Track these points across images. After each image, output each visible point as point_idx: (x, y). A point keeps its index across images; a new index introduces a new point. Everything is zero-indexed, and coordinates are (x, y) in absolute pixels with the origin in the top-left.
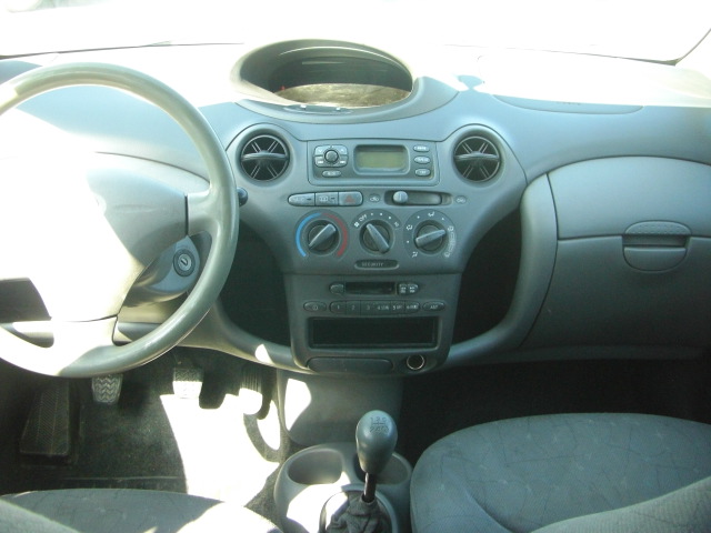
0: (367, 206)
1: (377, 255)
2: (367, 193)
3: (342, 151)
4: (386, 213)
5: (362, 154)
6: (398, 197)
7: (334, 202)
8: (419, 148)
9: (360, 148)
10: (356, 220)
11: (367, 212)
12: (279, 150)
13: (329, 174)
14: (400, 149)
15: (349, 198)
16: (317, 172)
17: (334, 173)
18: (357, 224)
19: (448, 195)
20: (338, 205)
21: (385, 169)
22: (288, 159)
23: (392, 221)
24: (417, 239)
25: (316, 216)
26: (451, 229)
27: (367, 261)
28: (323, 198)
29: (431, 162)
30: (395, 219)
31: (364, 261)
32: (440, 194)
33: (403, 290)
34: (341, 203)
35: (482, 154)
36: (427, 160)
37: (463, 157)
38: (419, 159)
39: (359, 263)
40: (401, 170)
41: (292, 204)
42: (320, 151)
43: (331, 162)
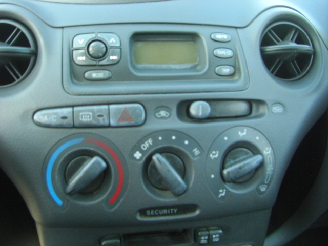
0: (152, 125)
1: (167, 199)
2: (151, 106)
3: (113, 41)
4: (181, 134)
5: (140, 45)
6: (196, 109)
7: (102, 121)
8: (219, 37)
9: (137, 37)
10: (137, 147)
11: (153, 134)
12: (23, 41)
13: (95, 75)
14: (193, 37)
15: (124, 115)
16: (75, 73)
17: (100, 75)
18: (138, 155)
19: (260, 102)
20: (109, 126)
21: (172, 66)
22: (36, 54)
23: (190, 147)
24: (225, 172)
25: (76, 143)
26: (267, 151)
27: (154, 208)
28: (86, 115)
29: (235, 56)
30: (194, 142)
31: (150, 209)
32: (250, 102)
33: (204, 240)
34: (113, 122)
35: (293, 45)
36: (229, 53)
37: (270, 49)
38: (221, 52)
39: (143, 212)
40: (194, 68)
41: (39, 125)
42: (80, 41)
43: (98, 58)
